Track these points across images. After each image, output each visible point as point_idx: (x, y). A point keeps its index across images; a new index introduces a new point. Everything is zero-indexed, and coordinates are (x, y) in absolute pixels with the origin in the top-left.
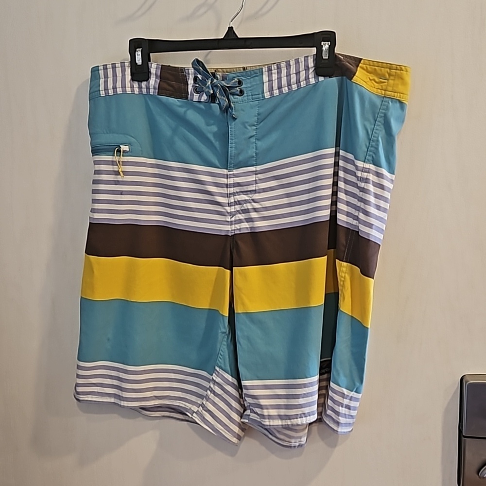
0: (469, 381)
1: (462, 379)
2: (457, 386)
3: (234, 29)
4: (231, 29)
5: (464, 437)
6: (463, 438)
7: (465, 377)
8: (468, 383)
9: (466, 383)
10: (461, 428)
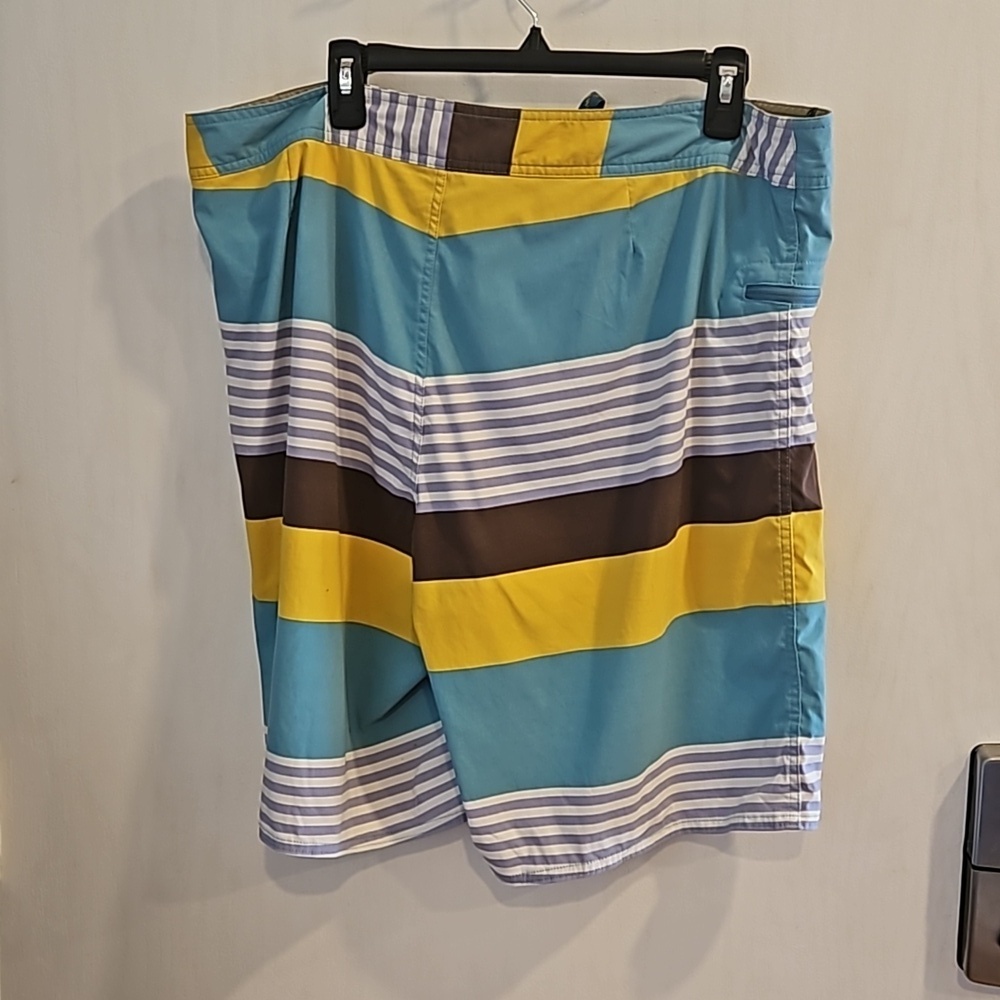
0: (987, 758)
1: (974, 753)
2: (963, 766)
3: (543, 33)
4: (535, 31)
5: (975, 868)
6: (972, 870)
7: (980, 748)
8: (986, 762)
9: (983, 759)
10: (968, 849)
